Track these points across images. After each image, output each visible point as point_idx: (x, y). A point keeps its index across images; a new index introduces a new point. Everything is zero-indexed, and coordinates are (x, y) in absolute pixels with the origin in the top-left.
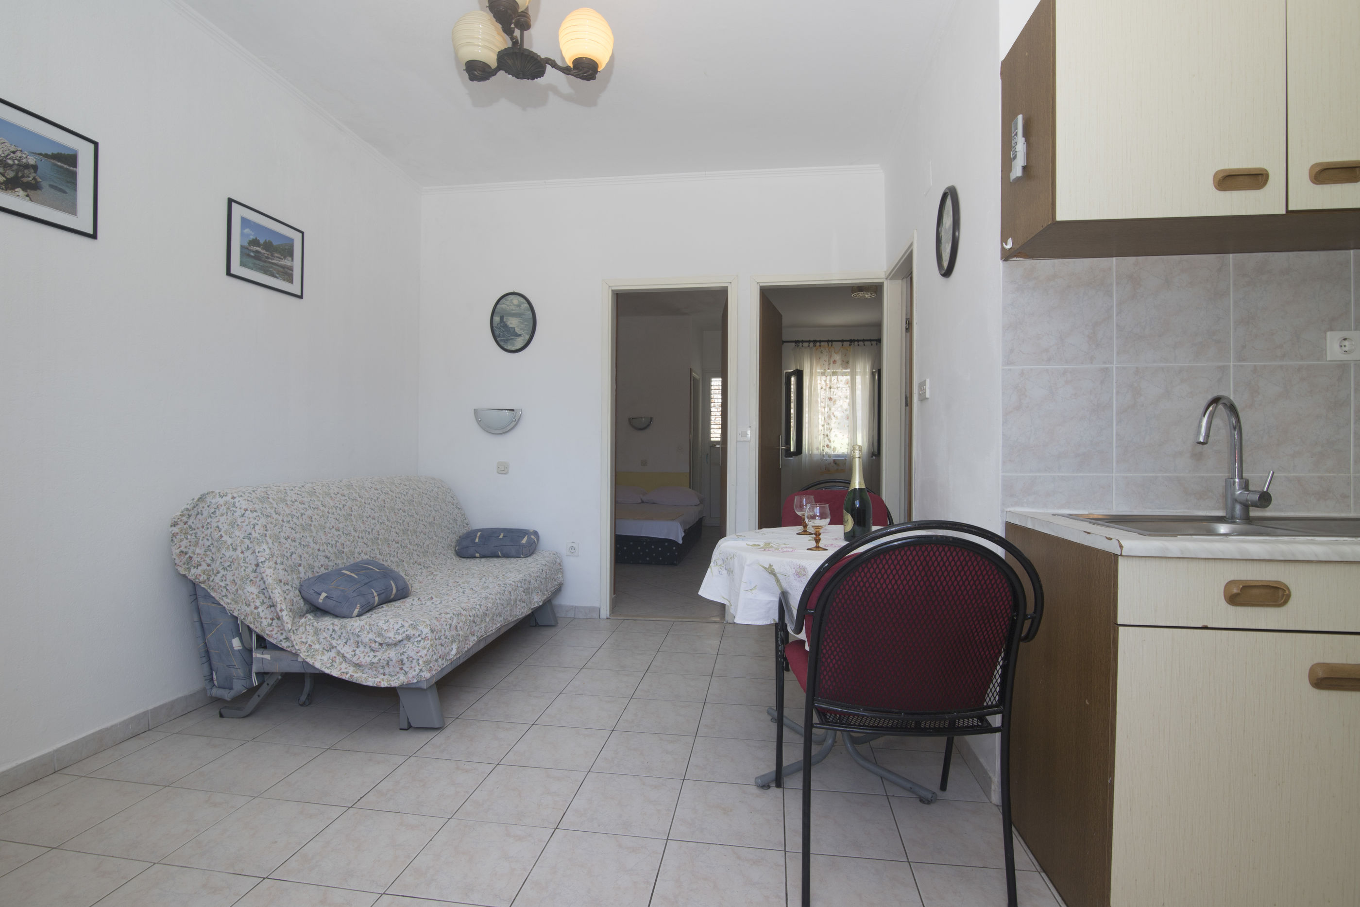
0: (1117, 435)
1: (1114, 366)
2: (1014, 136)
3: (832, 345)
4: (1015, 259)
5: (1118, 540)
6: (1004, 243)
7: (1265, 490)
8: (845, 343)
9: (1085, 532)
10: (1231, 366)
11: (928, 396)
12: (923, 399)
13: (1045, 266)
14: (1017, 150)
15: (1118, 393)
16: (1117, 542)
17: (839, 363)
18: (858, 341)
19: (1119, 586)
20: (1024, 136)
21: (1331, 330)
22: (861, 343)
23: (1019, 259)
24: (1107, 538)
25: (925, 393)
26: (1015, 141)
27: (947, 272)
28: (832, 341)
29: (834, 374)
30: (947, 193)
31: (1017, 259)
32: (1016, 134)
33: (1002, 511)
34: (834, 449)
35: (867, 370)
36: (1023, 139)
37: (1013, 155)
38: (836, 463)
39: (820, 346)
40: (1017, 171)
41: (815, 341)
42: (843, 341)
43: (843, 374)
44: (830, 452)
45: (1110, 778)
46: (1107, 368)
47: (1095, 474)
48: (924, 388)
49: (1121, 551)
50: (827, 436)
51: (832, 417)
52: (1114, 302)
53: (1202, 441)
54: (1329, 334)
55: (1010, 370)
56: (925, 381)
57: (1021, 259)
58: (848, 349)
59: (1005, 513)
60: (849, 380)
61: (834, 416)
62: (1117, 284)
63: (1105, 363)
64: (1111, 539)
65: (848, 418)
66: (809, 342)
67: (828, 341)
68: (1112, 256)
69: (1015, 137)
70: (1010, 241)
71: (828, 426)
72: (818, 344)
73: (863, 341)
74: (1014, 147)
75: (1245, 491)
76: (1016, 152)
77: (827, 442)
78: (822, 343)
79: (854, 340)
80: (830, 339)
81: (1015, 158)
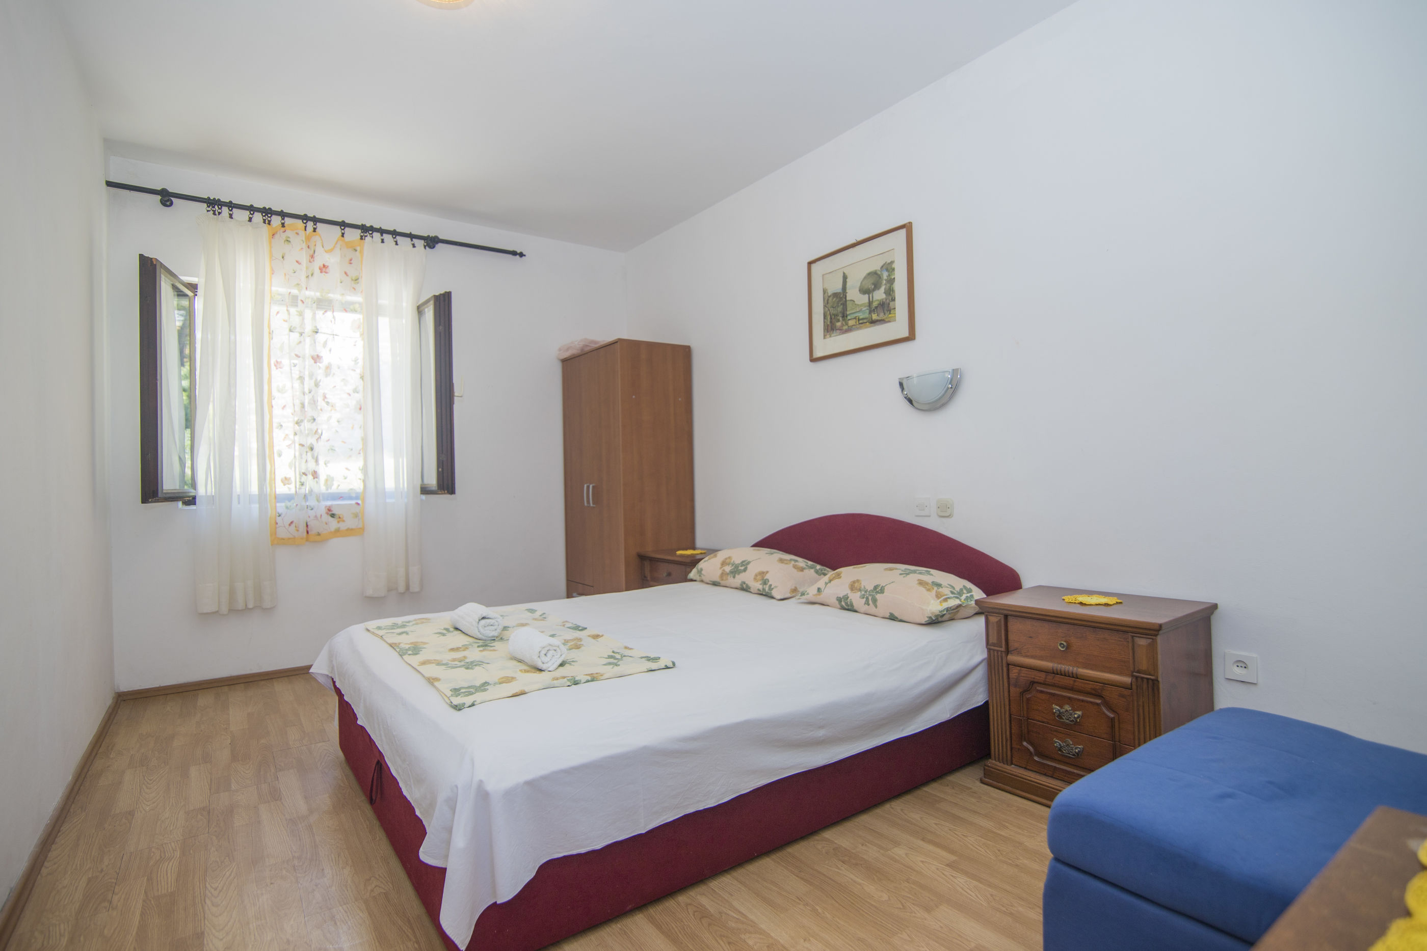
3: (315, 230)
8: (348, 230)
17: (336, 272)
18: (382, 231)
22: (387, 237)
28: (315, 220)
29: (323, 304)
34: (329, 481)
35: (404, 304)
38: (333, 516)
39: (283, 225)
41: (267, 212)
42: (343, 225)
43: (347, 308)
44: (321, 487)
50: (312, 449)
51: (321, 403)
58: (358, 249)
60: (362, 321)
61: (328, 403)
65: (360, 409)
66: (252, 209)
67: (305, 218)
71: (314, 426)
72: (276, 220)
73: (394, 233)
77: (312, 465)
78: (288, 221)
79: (371, 227)
80: (310, 215)
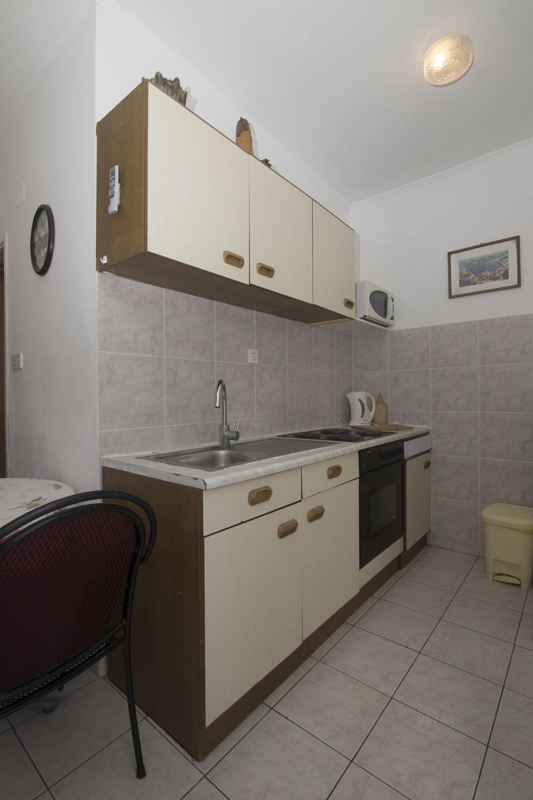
0: (167, 401)
1: (164, 357)
2: (111, 180)
4: (106, 272)
5: (203, 480)
6: (101, 258)
7: (237, 431)
9: (175, 474)
10: (215, 362)
11: (21, 366)
12: (16, 368)
13: (126, 283)
14: (115, 190)
15: (166, 374)
16: (203, 481)
19: (204, 511)
20: (119, 182)
21: (249, 348)
23: (109, 273)
24: (194, 478)
25: (19, 364)
26: (113, 184)
27: (43, 271)
30: (43, 209)
31: (108, 273)
32: (114, 179)
33: (100, 459)
36: (119, 184)
37: (111, 193)
40: (114, 206)
45: (202, 642)
46: (161, 358)
47: (155, 427)
48: (17, 360)
49: (206, 487)
52: (164, 316)
53: (218, 406)
54: (248, 349)
55: (103, 354)
56: (19, 354)
57: (111, 274)
59: (102, 460)
62: (166, 305)
63: (160, 355)
64: (197, 479)
68: (163, 287)
69: (113, 180)
70: (105, 257)
74: (111, 188)
75: (229, 432)
76: (114, 192)
81: (113, 196)
